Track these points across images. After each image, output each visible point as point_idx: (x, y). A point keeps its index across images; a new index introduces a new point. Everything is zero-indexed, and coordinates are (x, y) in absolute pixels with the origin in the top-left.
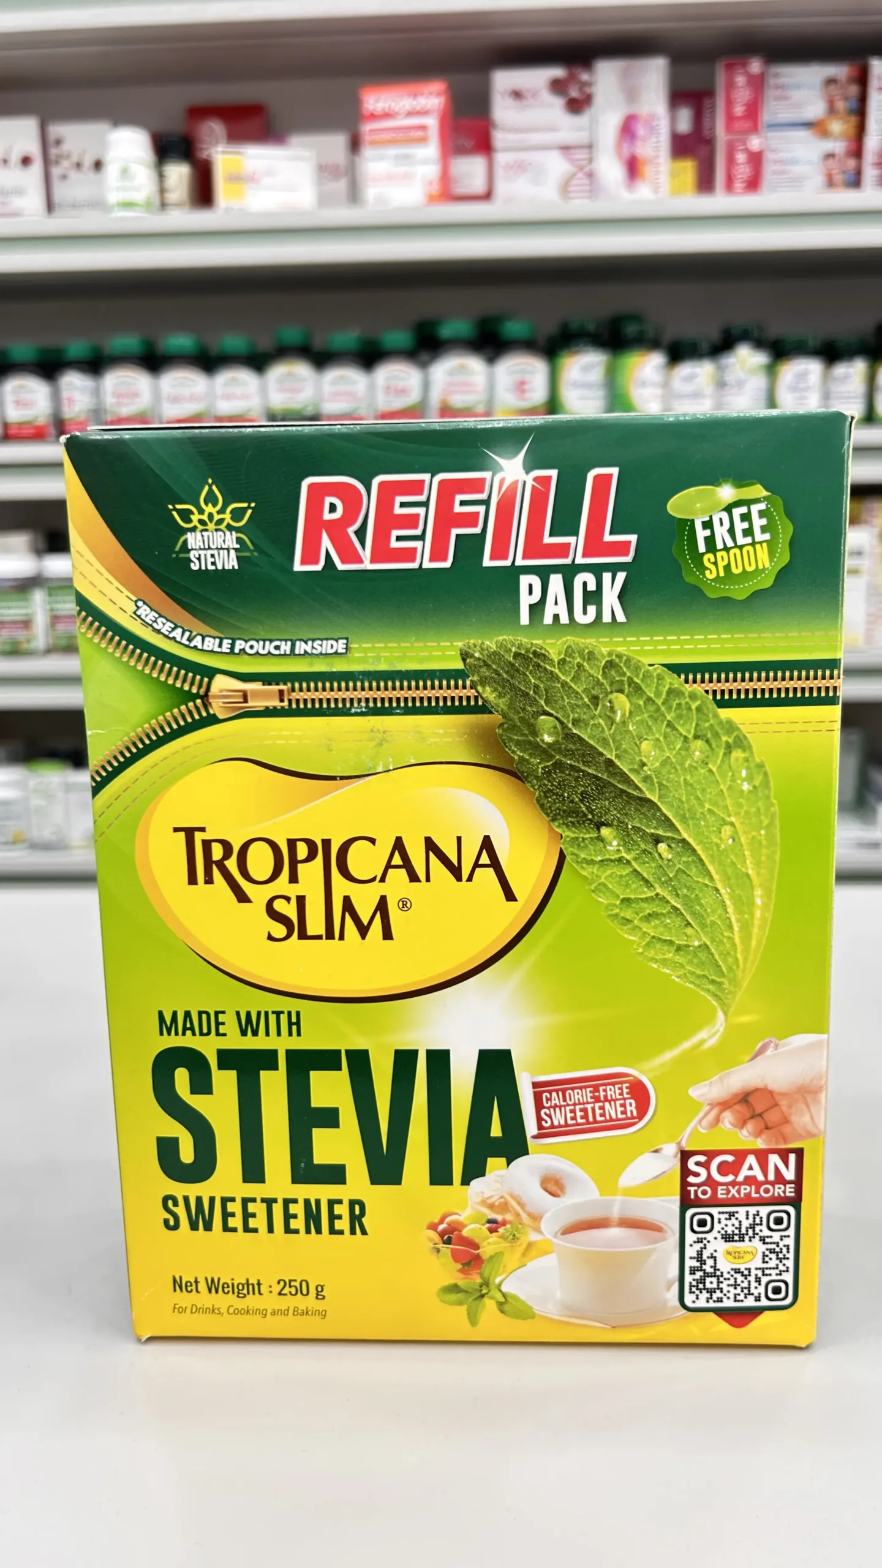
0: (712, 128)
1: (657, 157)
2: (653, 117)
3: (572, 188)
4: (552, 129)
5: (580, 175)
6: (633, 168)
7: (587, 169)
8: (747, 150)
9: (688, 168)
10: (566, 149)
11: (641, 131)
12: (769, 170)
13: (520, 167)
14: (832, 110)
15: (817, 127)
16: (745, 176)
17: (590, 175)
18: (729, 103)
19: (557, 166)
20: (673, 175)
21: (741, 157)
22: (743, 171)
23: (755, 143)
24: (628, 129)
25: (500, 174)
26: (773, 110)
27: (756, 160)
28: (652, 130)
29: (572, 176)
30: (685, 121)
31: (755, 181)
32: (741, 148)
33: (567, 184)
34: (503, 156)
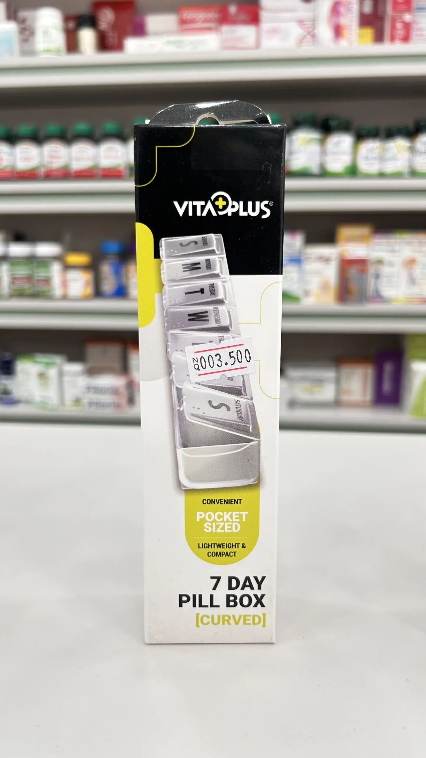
0: (385, 10)
1: (351, 25)
2: (350, 3)
3: (303, 44)
4: (293, 10)
5: (309, 37)
6: (338, 31)
7: (312, 33)
8: (402, 22)
9: (369, 32)
10: (301, 22)
11: (342, 9)
12: (414, 34)
13: (274, 31)
16: (401, 37)
17: (314, 36)
19: (296, 31)
20: (360, 36)
21: (399, 25)
22: (400, 32)
23: (407, 17)
24: (335, 10)
25: (264, 35)
27: (407, 27)
28: (349, 10)
29: (304, 38)
30: (367, 6)
31: (406, 39)
32: (399, 20)
33: (301, 41)
34: (265, 25)
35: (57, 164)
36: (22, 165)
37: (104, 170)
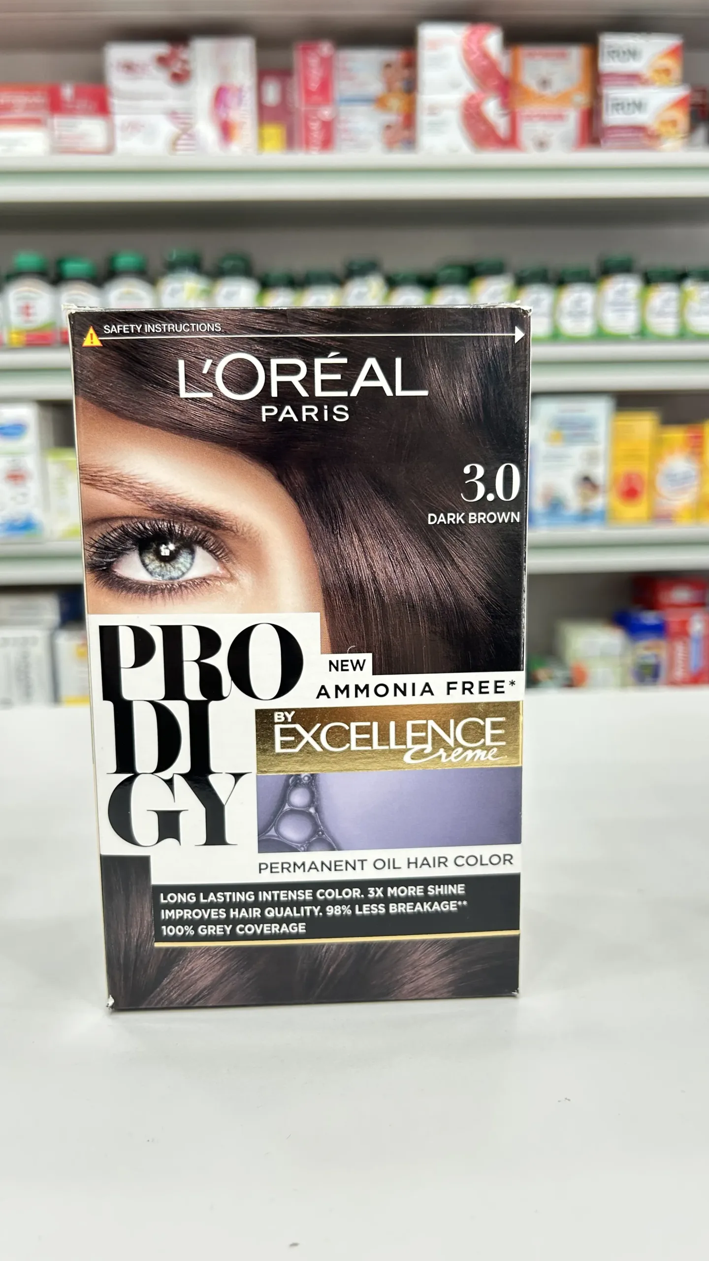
0: (294, 102)
1: (244, 123)
2: (240, 90)
3: (179, 147)
4: (158, 97)
5: (184, 137)
6: (226, 130)
7: (189, 132)
8: (319, 119)
9: (274, 133)
10: (173, 115)
11: (231, 100)
12: (339, 137)
13: (134, 127)
14: (390, 89)
15: (380, 102)
16: (319, 141)
17: (192, 137)
18: (306, 80)
19: (166, 128)
20: (261, 139)
21: (315, 126)
22: (317, 134)
23: (326, 113)
24: (220, 98)
25: (119, 134)
26: (342, 87)
27: (328, 127)
28: (241, 99)
29: (178, 138)
30: (272, 94)
31: (327, 143)
32: (314, 118)
33: (174, 144)
34: (119, 119)
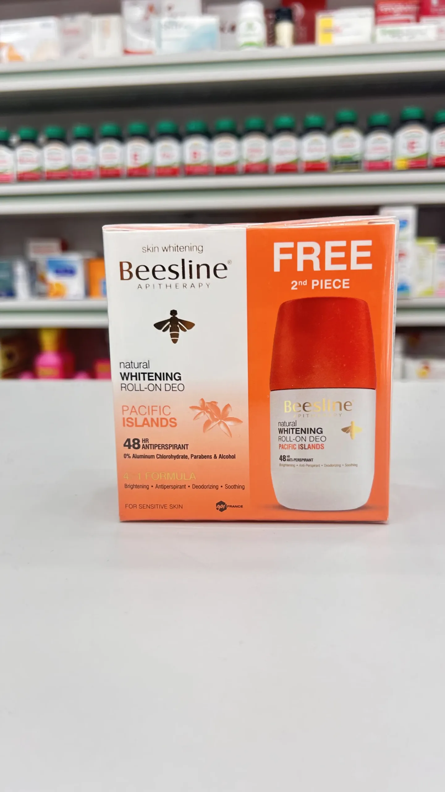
35: (258, 158)
36: (220, 160)
37: (307, 163)
